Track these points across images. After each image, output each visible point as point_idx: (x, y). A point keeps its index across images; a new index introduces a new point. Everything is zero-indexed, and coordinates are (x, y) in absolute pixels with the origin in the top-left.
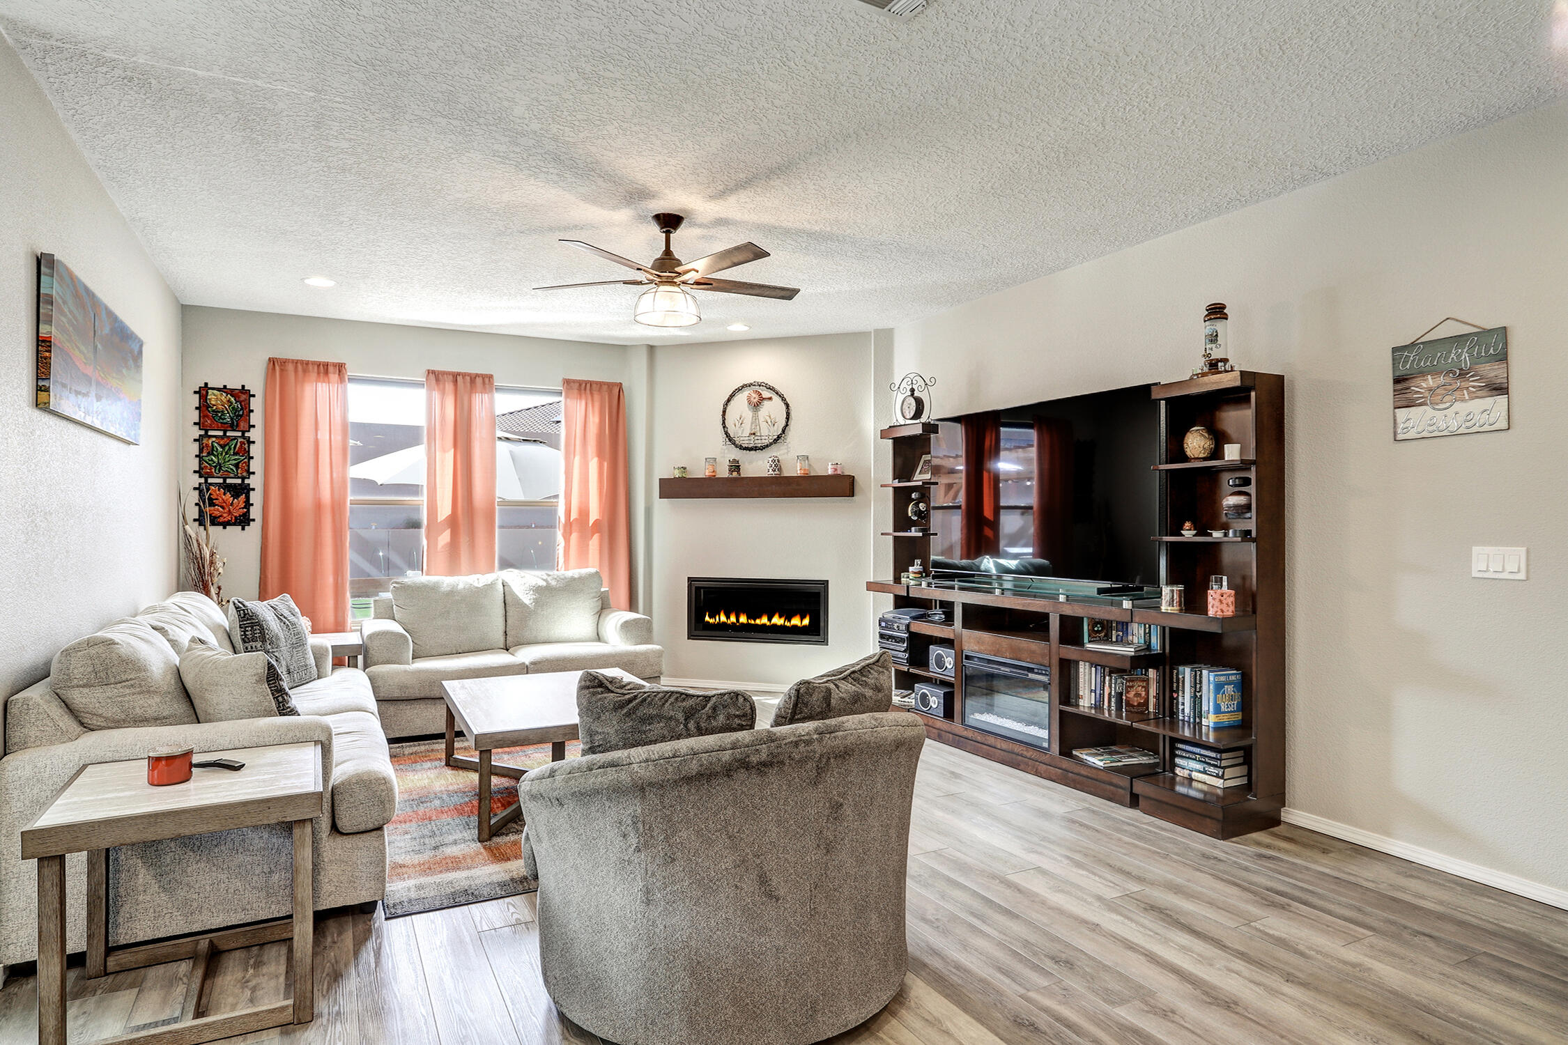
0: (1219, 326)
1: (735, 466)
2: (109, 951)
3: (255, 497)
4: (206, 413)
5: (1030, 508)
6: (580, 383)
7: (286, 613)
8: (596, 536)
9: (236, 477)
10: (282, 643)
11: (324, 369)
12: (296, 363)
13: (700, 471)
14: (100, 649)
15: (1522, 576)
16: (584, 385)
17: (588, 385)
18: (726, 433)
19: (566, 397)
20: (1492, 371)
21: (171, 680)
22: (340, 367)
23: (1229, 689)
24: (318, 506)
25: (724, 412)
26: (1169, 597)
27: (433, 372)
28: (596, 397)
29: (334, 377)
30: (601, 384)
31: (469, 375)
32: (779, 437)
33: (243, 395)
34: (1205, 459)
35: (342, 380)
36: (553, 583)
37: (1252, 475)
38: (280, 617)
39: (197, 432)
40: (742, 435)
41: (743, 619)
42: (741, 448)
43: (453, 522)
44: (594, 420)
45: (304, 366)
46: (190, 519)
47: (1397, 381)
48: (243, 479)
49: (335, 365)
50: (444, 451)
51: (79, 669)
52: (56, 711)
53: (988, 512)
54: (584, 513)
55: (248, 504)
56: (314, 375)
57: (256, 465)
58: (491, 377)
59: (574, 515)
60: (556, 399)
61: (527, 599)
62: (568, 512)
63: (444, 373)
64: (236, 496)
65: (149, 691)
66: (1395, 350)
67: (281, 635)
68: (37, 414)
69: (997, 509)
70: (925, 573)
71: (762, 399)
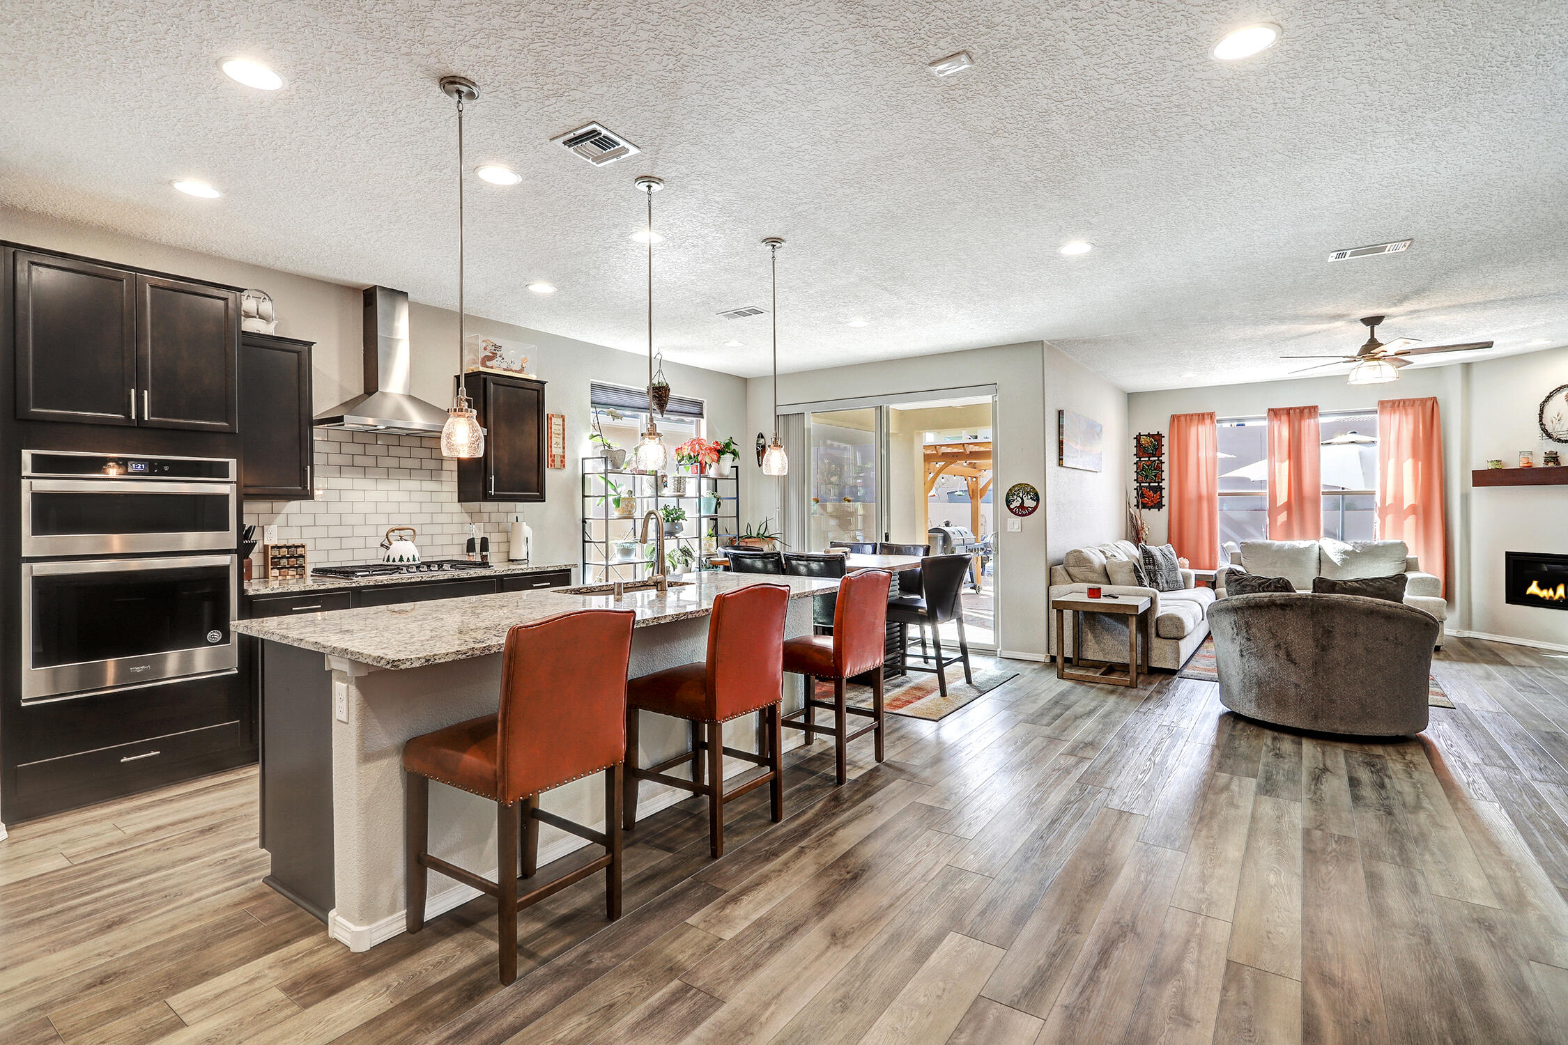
1: (1552, 458)
2: (1079, 659)
3: (1165, 493)
4: (1141, 450)
6: (1393, 402)
7: (1167, 553)
8: (1411, 516)
9: (1155, 482)
10: (1164, 567)
11: (1202, 417)
12: (1186, 416)
13: (1516, 463)
14: (1077, 553)
16: (1397, 403)
17: (1401, 403)
18: (1544, 429)
19: (1381, 414)
21: (1102, 568)
22: (1211, 415)
24: (1200, 498)
25: (1542, 410)
27: (1272, 410)
28: (1409, 411)
29: (1208, 421)
30: (1415, 400)
31: (1299, 408)
33: (1158, 437)
35: (1212, 421)
36: (1361, 549)
38: (1164, 555)
39: (1135, 459)
40: (1561, 430)
42: (1559, 441)
43: (1288, 506)
44: (1409, 427)
45: (1190, 417)
46: (1132, 505)
48: (1159, 483)
49: (1208, 414)
50: (1282, 461)
51: (1072, 561)
52: (1064, 573)
54: (1399, 498)
55: (1162, 497)
56: (1195, 422)
57: (1165, 475)
58: (1315, 407)
59: (1389, 501)
60: (1372, 416)
61: (1337, 559)
62: (1383, 499)
63: (1280, 410)
64: (1155, 492)
65: (1093, 571)
67: (1163, 563)
68: (1059, 468)
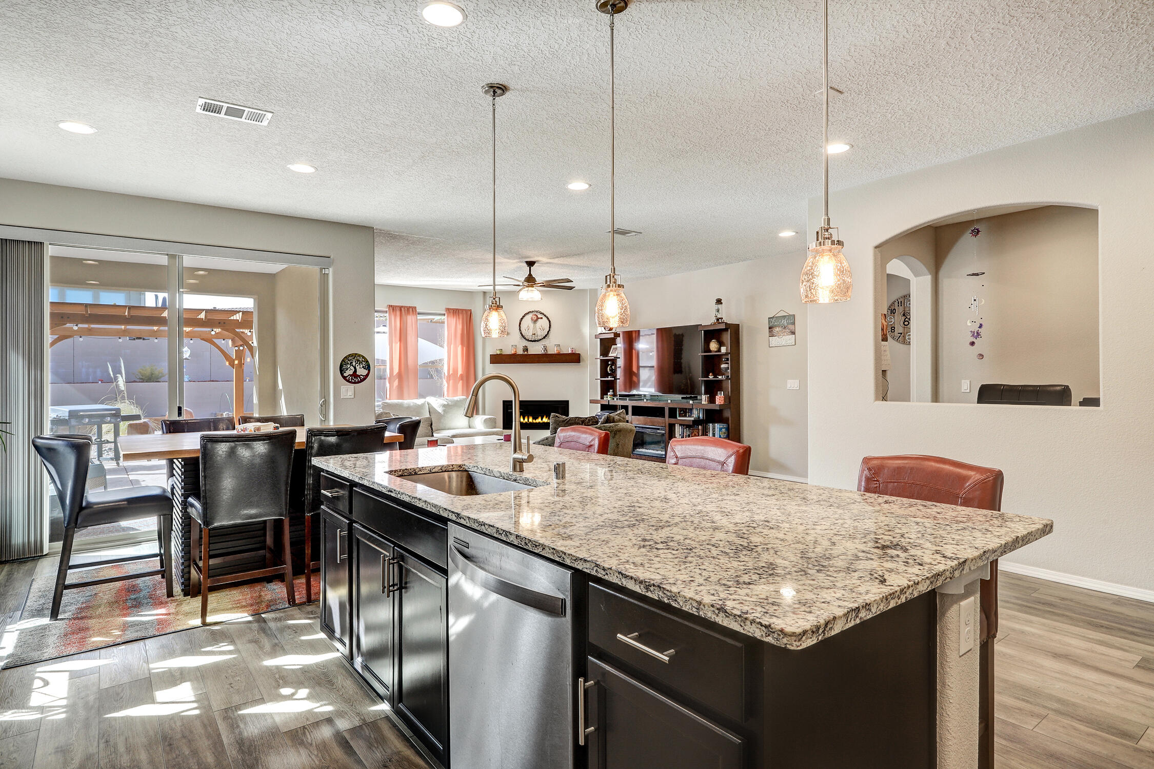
0: (720, 306)
1: (526, 349)
5: (653, 367)
6: (453, 310)
8: (461, 382)
13: (509, 351)
15: (798, 388)
16: (455, 311)
17: (457, 311)
18: (521, 333)
19: (448, 317)
20: (791, 327)
23: (724, 430)
25: (520, 324)
26: (704, 399)
27: (392, 306)
28: (461, 316)
30: (462, 310)
31: (406, 307)
32: (546, 336)
34: (716, 352)
36: (450, 403)
37: (729, 356)
40: (529, 335)
41: (531, 420)
42: (528, 340)
43: (400, 375)
44: (460, 327)
47: (770, 328)
50: (396, 343)
53: (635, 369)
54: (455, 371)
58: (415, 308)
59: (451, 372)
60: (443, 317)
61: (440, 410)
62: (449, 370)
63: (396, 306)
66: (769, 318)
69: (638, 367)
70: (615, 395)
71: (538, 318)
